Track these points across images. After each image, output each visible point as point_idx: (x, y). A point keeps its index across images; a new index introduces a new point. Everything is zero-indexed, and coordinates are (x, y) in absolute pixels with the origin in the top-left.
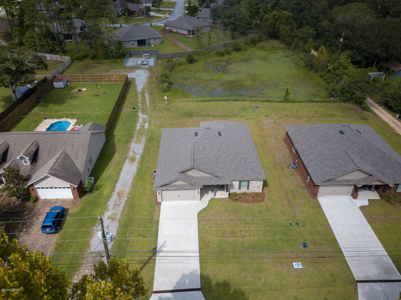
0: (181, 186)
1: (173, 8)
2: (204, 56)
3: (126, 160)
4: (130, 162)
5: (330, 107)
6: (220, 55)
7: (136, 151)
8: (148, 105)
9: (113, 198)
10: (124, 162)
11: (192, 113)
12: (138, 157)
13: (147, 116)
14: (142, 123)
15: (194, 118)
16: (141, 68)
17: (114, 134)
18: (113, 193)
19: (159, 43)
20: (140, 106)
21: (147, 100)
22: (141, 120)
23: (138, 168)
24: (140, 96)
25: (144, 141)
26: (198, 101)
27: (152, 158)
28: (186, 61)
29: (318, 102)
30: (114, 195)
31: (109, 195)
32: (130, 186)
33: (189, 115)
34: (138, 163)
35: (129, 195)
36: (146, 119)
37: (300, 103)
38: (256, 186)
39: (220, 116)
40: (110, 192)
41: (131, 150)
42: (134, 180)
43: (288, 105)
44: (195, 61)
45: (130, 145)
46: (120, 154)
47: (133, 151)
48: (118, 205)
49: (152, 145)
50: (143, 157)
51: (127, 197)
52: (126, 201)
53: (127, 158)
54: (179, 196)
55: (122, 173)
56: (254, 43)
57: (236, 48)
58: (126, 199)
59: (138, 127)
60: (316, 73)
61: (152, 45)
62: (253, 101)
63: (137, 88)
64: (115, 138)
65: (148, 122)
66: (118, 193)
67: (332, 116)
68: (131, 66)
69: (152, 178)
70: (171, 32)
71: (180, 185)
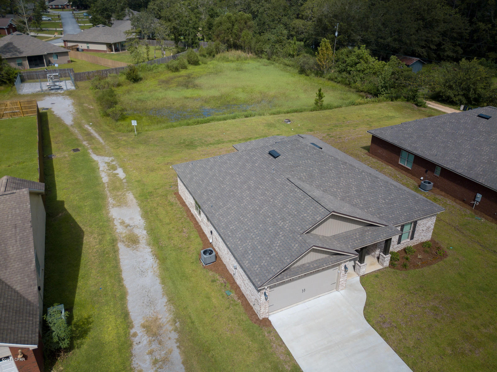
0: (315, 265)
1: (61, 27)
2: (150, 72)
3: (117, 244)
4: (128, 246)
5: (380, 108)
6: (174, 70)
7: (127, 221)
8: (101, 141)
9: (140, 345)
10: (116, 251)
11: (192, 142)
12: (142, 233)
13: (111, 159)
14: (110, 170)
15: (199, 149)
16: (53, 94)
17: (58, 199)
18: (132, 331)
19: (67, 62)
20: (87, 145)
21: (96, 135)
22: (102, 166)
23: (156, 256)
24: (76, 131)
25: (135, 201)
26: (188, 125)
27: (173, 228)
28: (127, 80)
29: (360, 104)
30: (135, 335)
31: (123, 339)
32: (165, 300)
33: (188, 145)
34: (149, 244)
35: (178, 324)
36: (114, 163)
37: (339, 108)
38: (425, 228)
39: (240, 140)
40: (121, 331)
41: (116, 222)
42: (163, 282)
43: (327, 112)
44: (141, 79)
45: (108, 213)
46: (96, 236)
47: (122, 223)
48: (165, 360)
49: (155, 205)
50: (151, 230)
51: (176, 330)
52: (178, 341)
53: (116, 240)
54: (304, 290)
55: (124, 275)
56: (211, 54)
57: (192, 60)
58: (174, 336)
59: (105, 179)
60: (321, 76)
61: (56, 65)
62: (274, 114)
63: (62, 120)
64: (66, 206)
65: (121, 167)
66: (144, 326)
67: (391, 119)
68: (30, 93)
69: (204, 268)
70: (78, 50)
71: (312, 262)
